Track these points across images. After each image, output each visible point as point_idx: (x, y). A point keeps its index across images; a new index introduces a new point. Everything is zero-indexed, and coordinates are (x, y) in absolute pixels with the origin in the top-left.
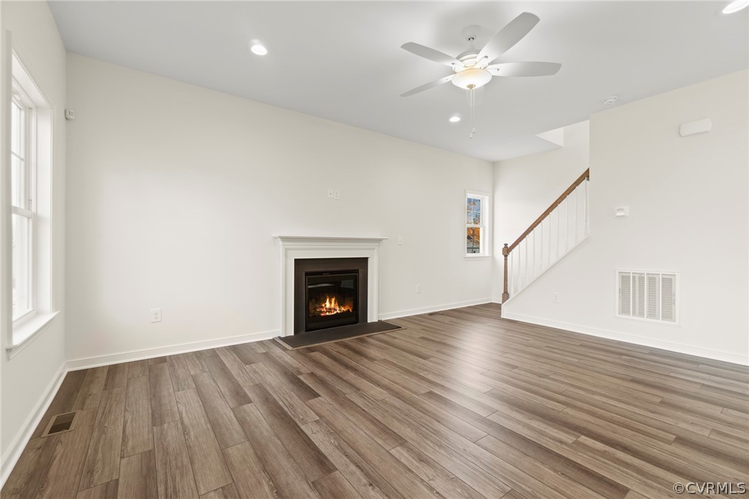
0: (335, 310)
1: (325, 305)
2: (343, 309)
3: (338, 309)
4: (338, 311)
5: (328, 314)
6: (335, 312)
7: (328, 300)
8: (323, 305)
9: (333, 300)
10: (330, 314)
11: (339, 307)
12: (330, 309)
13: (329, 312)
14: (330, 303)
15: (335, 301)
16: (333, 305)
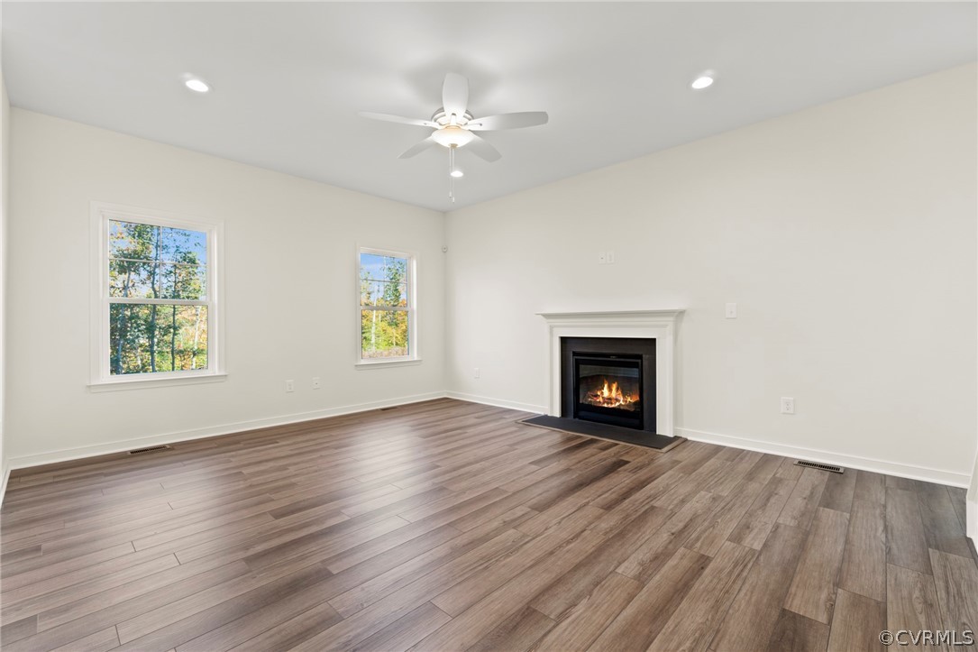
0: (617, 400)
1: (602, 393)
2: (629, 399)
3: (622, 399)
4: (621, 402)
5: (606, 405)
6: (618, 404)
7: (606, 386)
8: (599, 393)
9: (614, 387)
10: (610, 406)
11: (624, 396)
12: (610, 399)
13: (608, 403)
14: (610, 390)
15: (617, 389)
16: (614, 394)
